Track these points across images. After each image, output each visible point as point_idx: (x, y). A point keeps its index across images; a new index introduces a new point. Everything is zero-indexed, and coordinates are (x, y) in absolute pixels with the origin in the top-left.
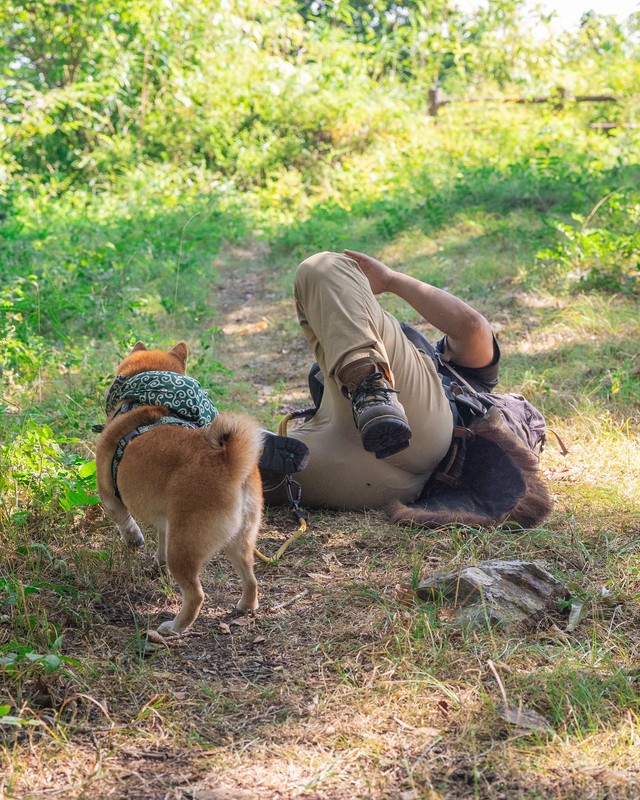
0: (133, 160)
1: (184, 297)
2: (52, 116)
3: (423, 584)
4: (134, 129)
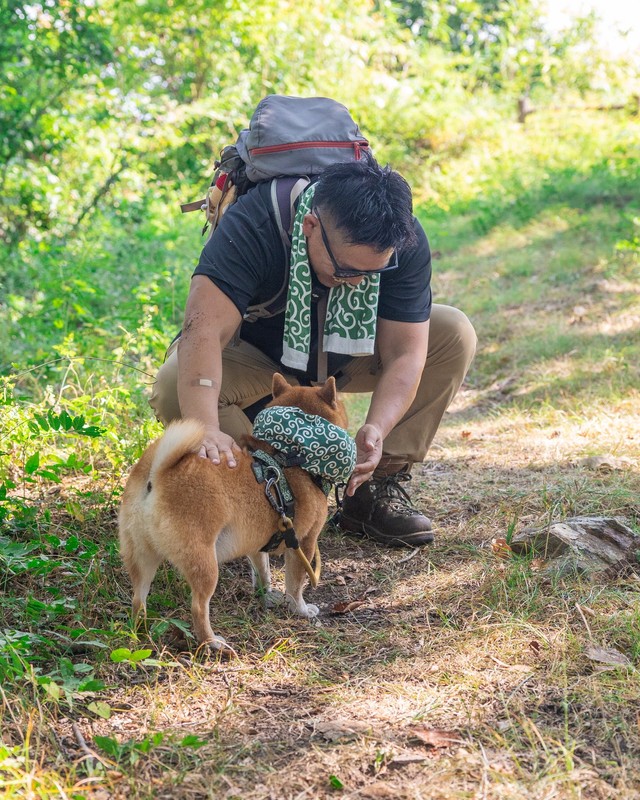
2: (181, 129)
3: (516, 538)
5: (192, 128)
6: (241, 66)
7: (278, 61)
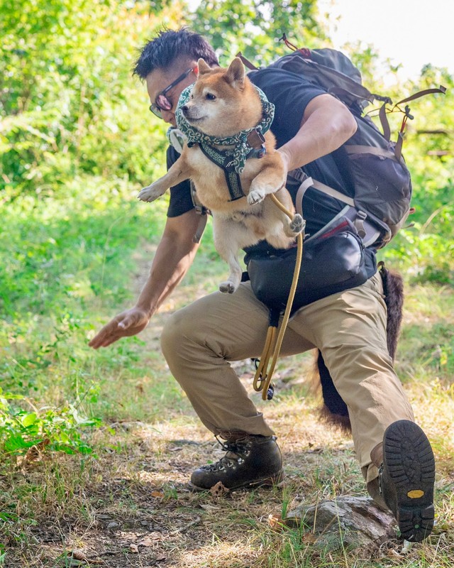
0: (71, 174)
1: (108, 283)
2: (8, 137)
3: (290, 515)
4: (72, 149)
5: (18, 135)
6: (61, 85)
7: (94, 80)
